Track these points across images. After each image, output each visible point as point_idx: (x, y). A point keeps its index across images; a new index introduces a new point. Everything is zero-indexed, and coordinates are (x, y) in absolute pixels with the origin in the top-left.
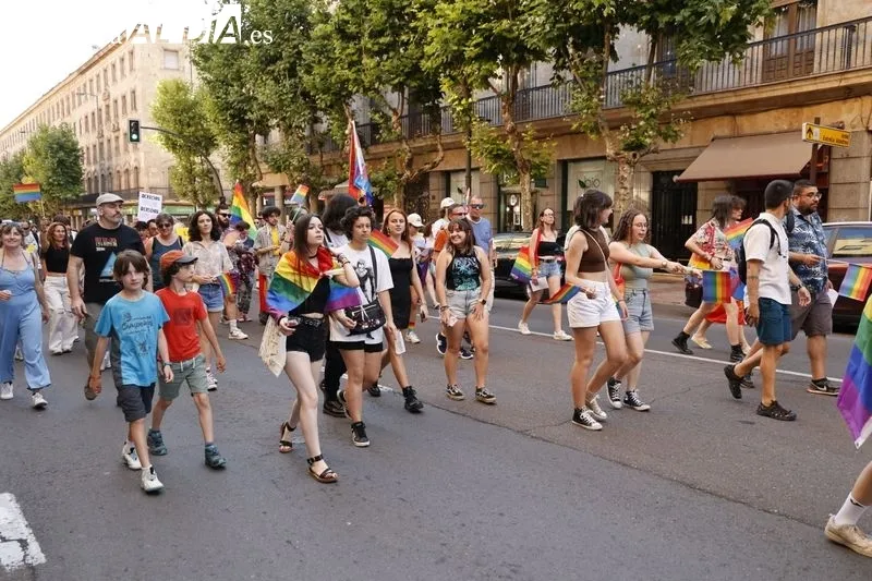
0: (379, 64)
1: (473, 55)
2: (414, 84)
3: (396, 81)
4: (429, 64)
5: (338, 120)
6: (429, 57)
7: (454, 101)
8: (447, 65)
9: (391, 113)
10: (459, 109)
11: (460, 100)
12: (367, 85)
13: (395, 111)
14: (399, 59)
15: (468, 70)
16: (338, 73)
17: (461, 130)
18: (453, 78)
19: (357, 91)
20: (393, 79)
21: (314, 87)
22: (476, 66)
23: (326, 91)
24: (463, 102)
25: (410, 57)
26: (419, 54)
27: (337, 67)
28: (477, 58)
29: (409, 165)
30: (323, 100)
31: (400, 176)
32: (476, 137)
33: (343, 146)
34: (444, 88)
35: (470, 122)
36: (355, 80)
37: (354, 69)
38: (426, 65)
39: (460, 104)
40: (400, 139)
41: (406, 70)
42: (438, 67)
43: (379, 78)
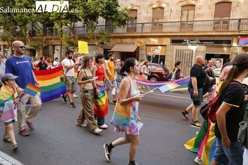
0: (38, 16)
1: (64, 18)
2: (47, 23)
3: (42, 21)
4: (52, 18)
5: (24, 29)
6: (52, 16)
7: (58, 28)
8: (57, 19)
9: (40, 29)
10: (60, 30)
11: (60, 28)
12: (34, 21)
13: (41, 29)
14: (43, 16)
15: (63, 21)
16: (25, 17)
17: (60, 35)
18: (58, 22)
19: (31, 22)
20: (41, 21)
21: (17, 19)
22: (65, 20)
23: (21, 21)
24: (61, 29)
25: (47, 16)
26: (49, 15)
27: (25, 15)
28: (65, 19)
29: (45, 43)
30: (20, 23)
31: (42, 45)
32: (64, 37)
33: (26, 36)
34: (56, 25)
35: (62, 34)
36: (30, 19)
37: (30, 16)
38: (51, 18)
39: (60, 29)
40: (43, 36)
41: (45, 19)
42: (54, 19)
43: (37, 20)
